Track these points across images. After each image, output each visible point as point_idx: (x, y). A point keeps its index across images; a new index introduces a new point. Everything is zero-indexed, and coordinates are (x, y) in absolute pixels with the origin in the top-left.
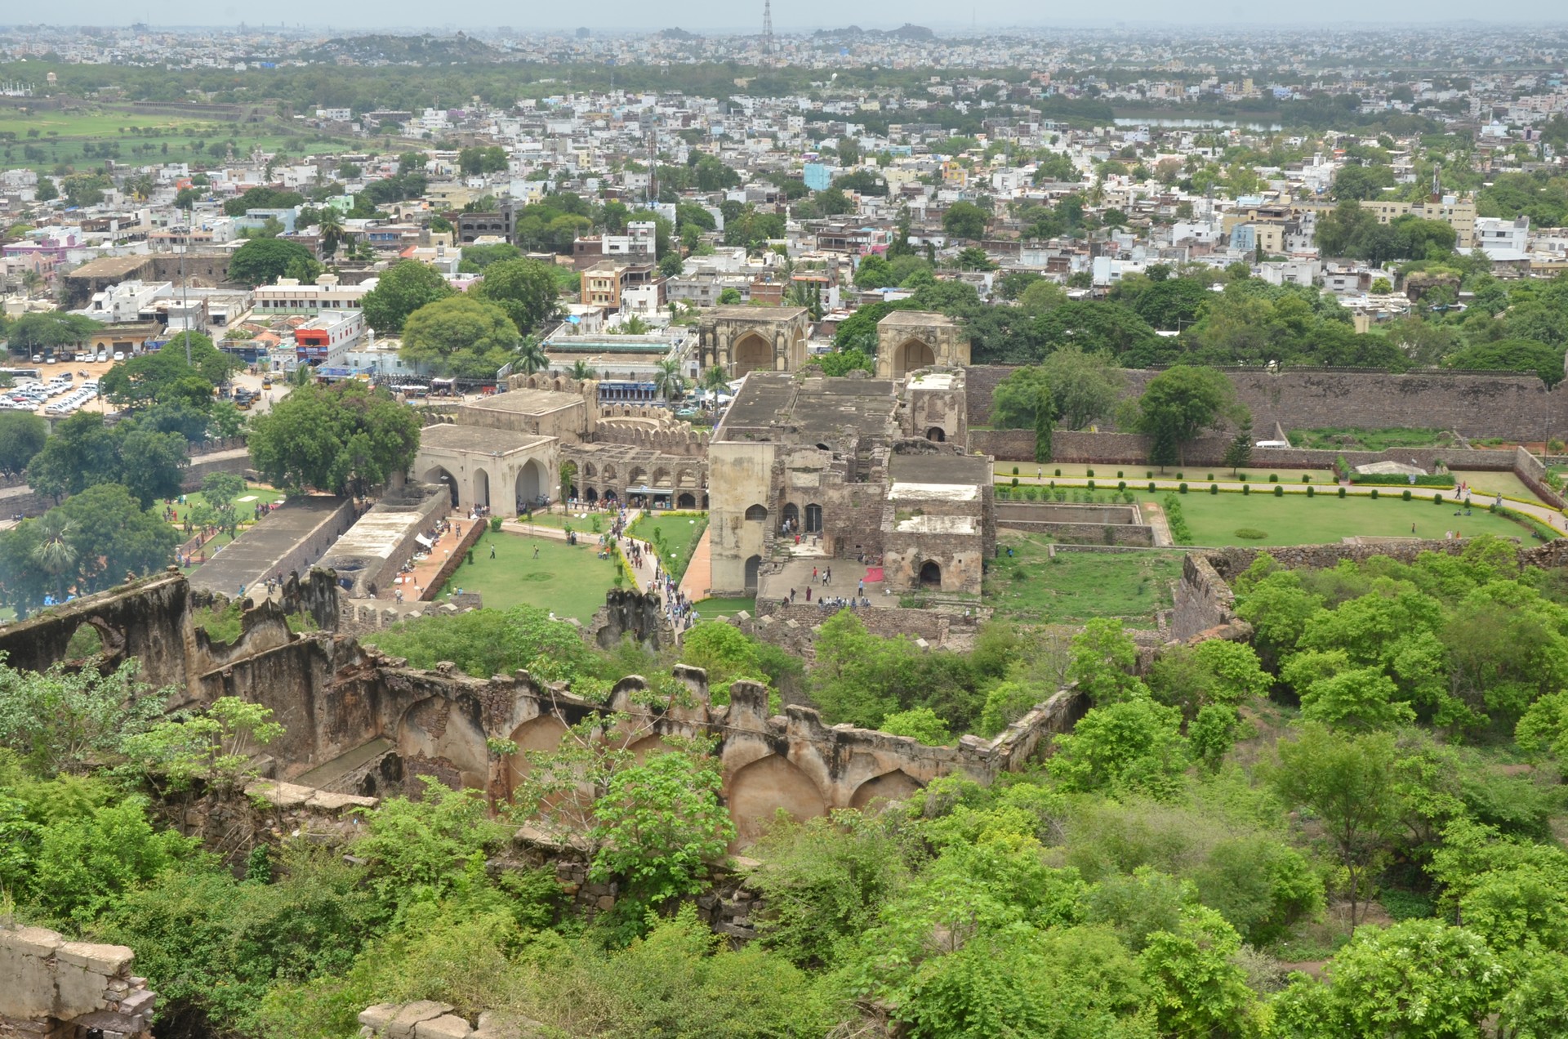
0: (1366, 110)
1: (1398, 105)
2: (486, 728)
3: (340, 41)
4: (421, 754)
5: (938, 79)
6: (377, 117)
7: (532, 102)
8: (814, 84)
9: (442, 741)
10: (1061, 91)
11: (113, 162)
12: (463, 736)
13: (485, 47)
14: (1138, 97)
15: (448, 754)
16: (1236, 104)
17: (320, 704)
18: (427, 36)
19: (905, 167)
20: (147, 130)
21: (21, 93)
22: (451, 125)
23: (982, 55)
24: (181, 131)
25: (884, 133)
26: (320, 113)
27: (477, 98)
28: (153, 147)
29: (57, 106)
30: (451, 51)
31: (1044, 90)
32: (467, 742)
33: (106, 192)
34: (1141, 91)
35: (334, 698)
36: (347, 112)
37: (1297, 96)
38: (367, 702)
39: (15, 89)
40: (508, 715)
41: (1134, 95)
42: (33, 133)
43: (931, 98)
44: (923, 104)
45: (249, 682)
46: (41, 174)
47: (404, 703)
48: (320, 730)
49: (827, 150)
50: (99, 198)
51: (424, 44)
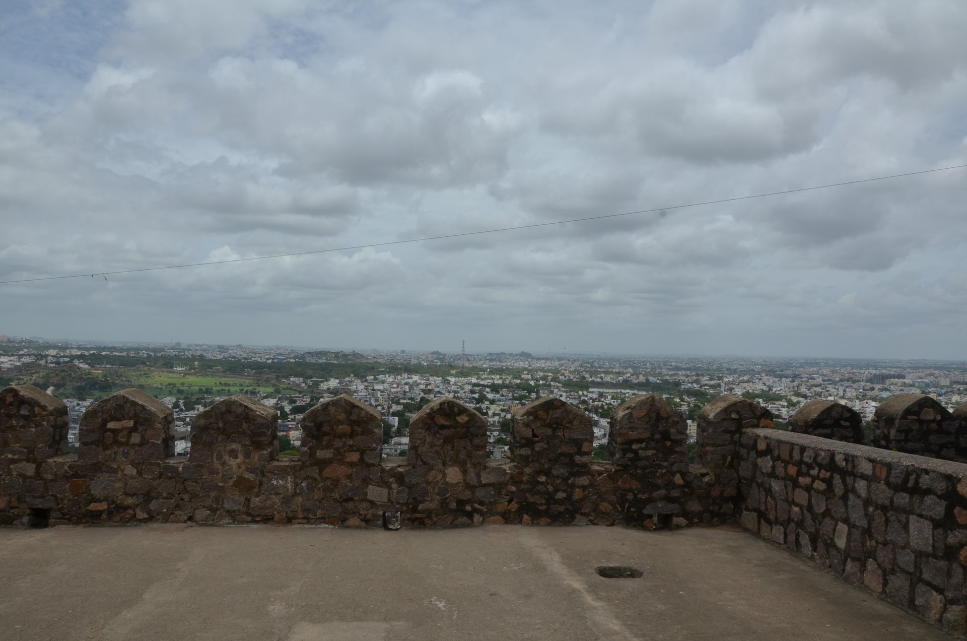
0: (683, 387)
1: (695, 385)
3: (309, 353)
5: (527, 372)
6: (311, 381)
7: (372, 377)
8: (481, 373)
10: (571, 378)
11: (205, 396)
13: (362, 356)
14: (600, 380)
16: (635, 384)
18: (342, 352)
19: (498, 405)
20: (225, 384)
21: (183, 369)
22: (339, 385)
23: (548, 363)
24: (238, 384)
25: (498, 392)
26: (291, 379)
27: (352, 375)
28: (225, 390)
29: (195, 374)
30: (350, 357)
31: (565, 377)
33: (197, 406)
34: (601, 378)
36: (301, 379)
37: (658, 381)
39: (182, 367)
41: (599, 380)
42: (183, 384)
43: (521, 379)
44: (518, 381)
46: (178, 399)
49: (474, 398)
50: (194, 409)
51: (340, 355)
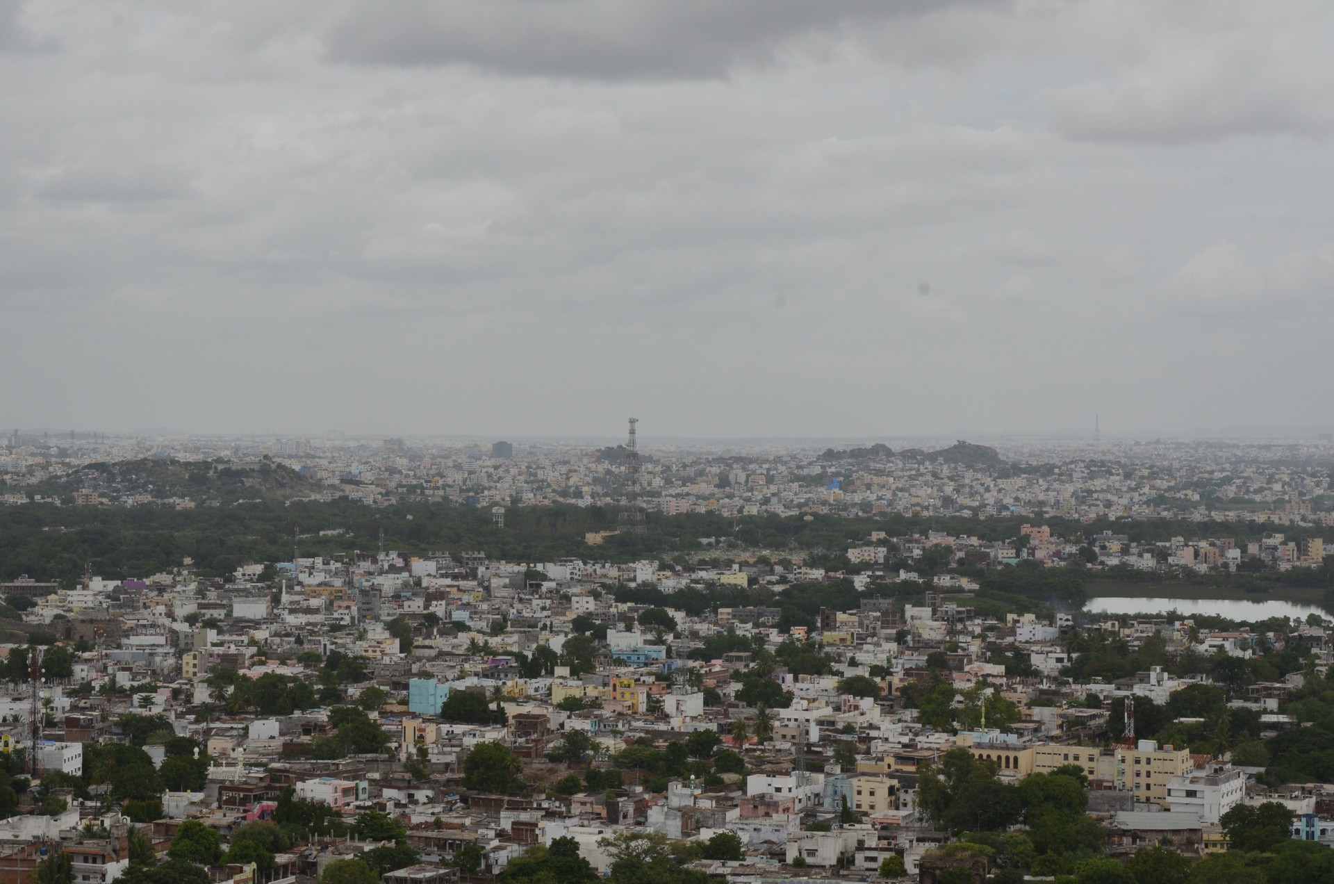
3: (101, 467)
7: (258, 569)
8: (704, 541)
10: (1039, 554)
13: (298, 478)
18: (219, 460)
23: (1040, 490)
27: (188, 561)
30: (248, 482)
31: (1018, 555)
34: (1162, 556)
41: (1147, 562)
51: (211, 473)
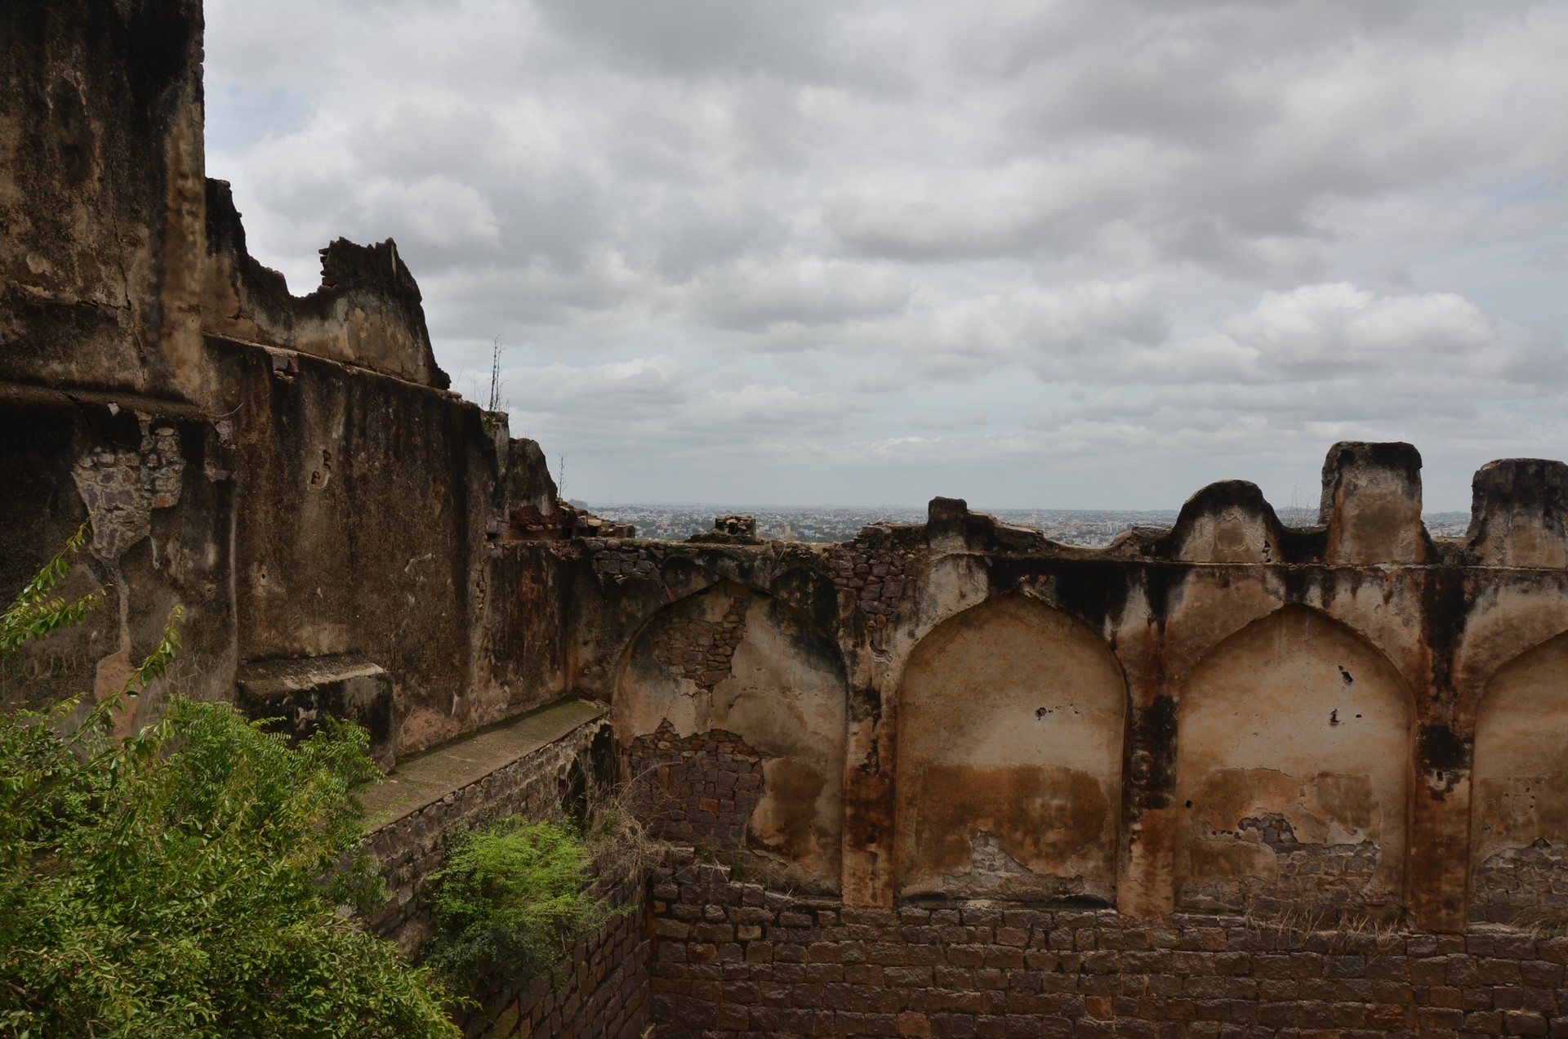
2: (845, 644)
4: (665, 728)
9: (721, 695)
12: (776, 675)
15: (735, 721)
17: (478, 572)
32: (785, 689)
35: (505, 570)
38: (554, 607)
40: (906, 607)
45: (337, 432)
47: (635, 609)
48: (477, 639)
